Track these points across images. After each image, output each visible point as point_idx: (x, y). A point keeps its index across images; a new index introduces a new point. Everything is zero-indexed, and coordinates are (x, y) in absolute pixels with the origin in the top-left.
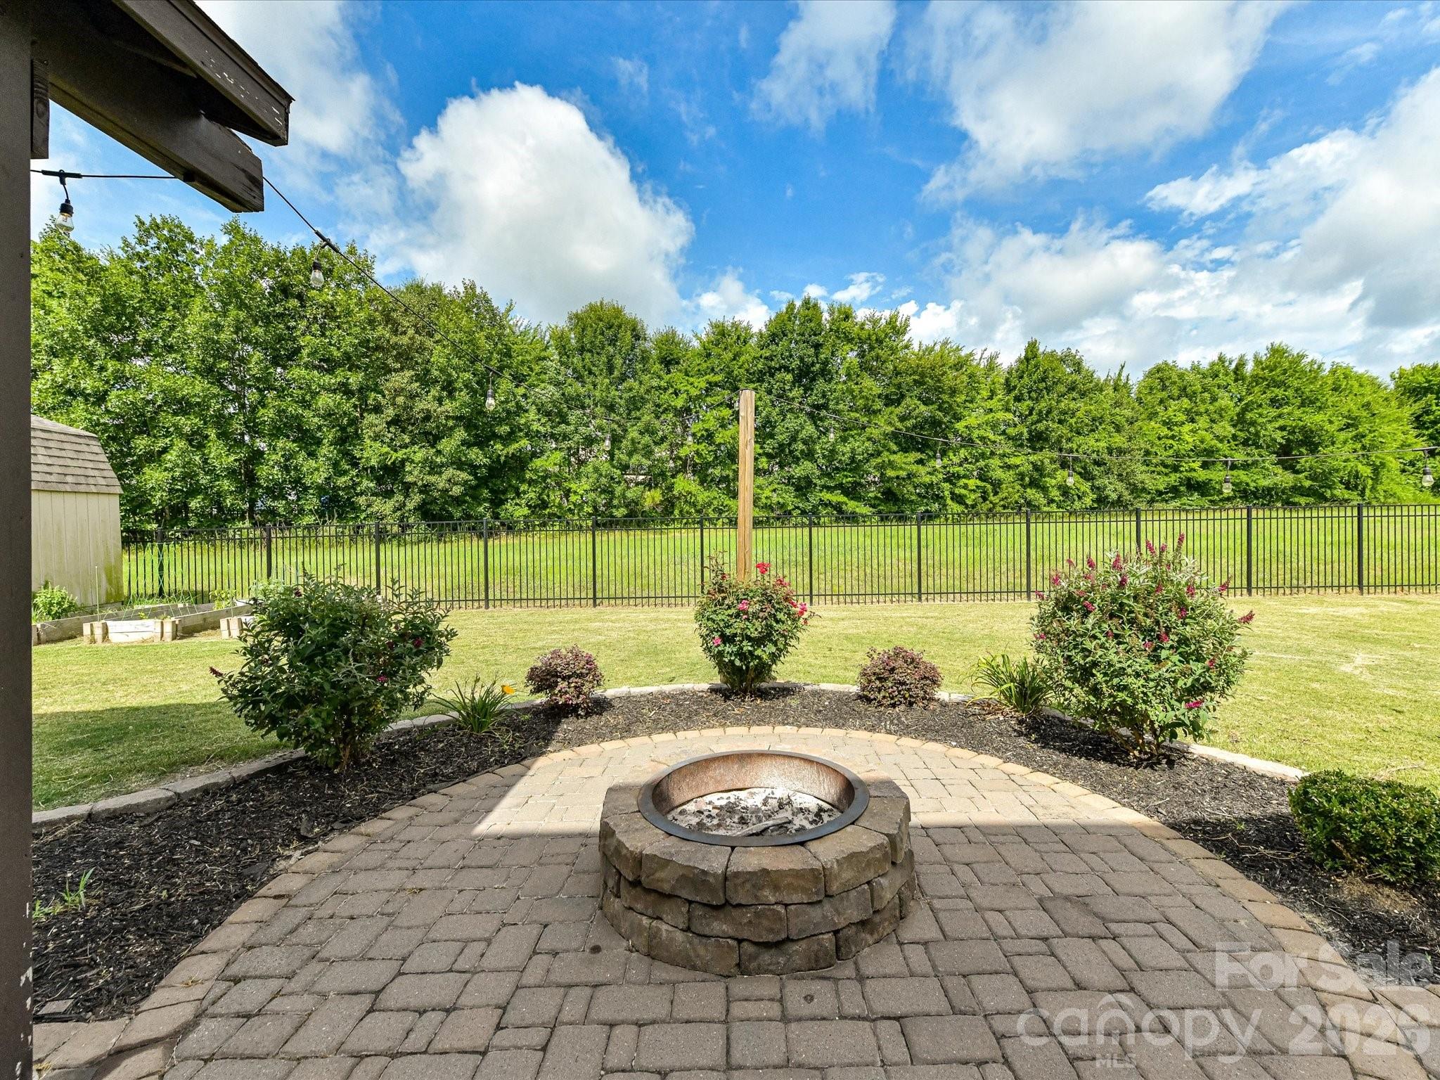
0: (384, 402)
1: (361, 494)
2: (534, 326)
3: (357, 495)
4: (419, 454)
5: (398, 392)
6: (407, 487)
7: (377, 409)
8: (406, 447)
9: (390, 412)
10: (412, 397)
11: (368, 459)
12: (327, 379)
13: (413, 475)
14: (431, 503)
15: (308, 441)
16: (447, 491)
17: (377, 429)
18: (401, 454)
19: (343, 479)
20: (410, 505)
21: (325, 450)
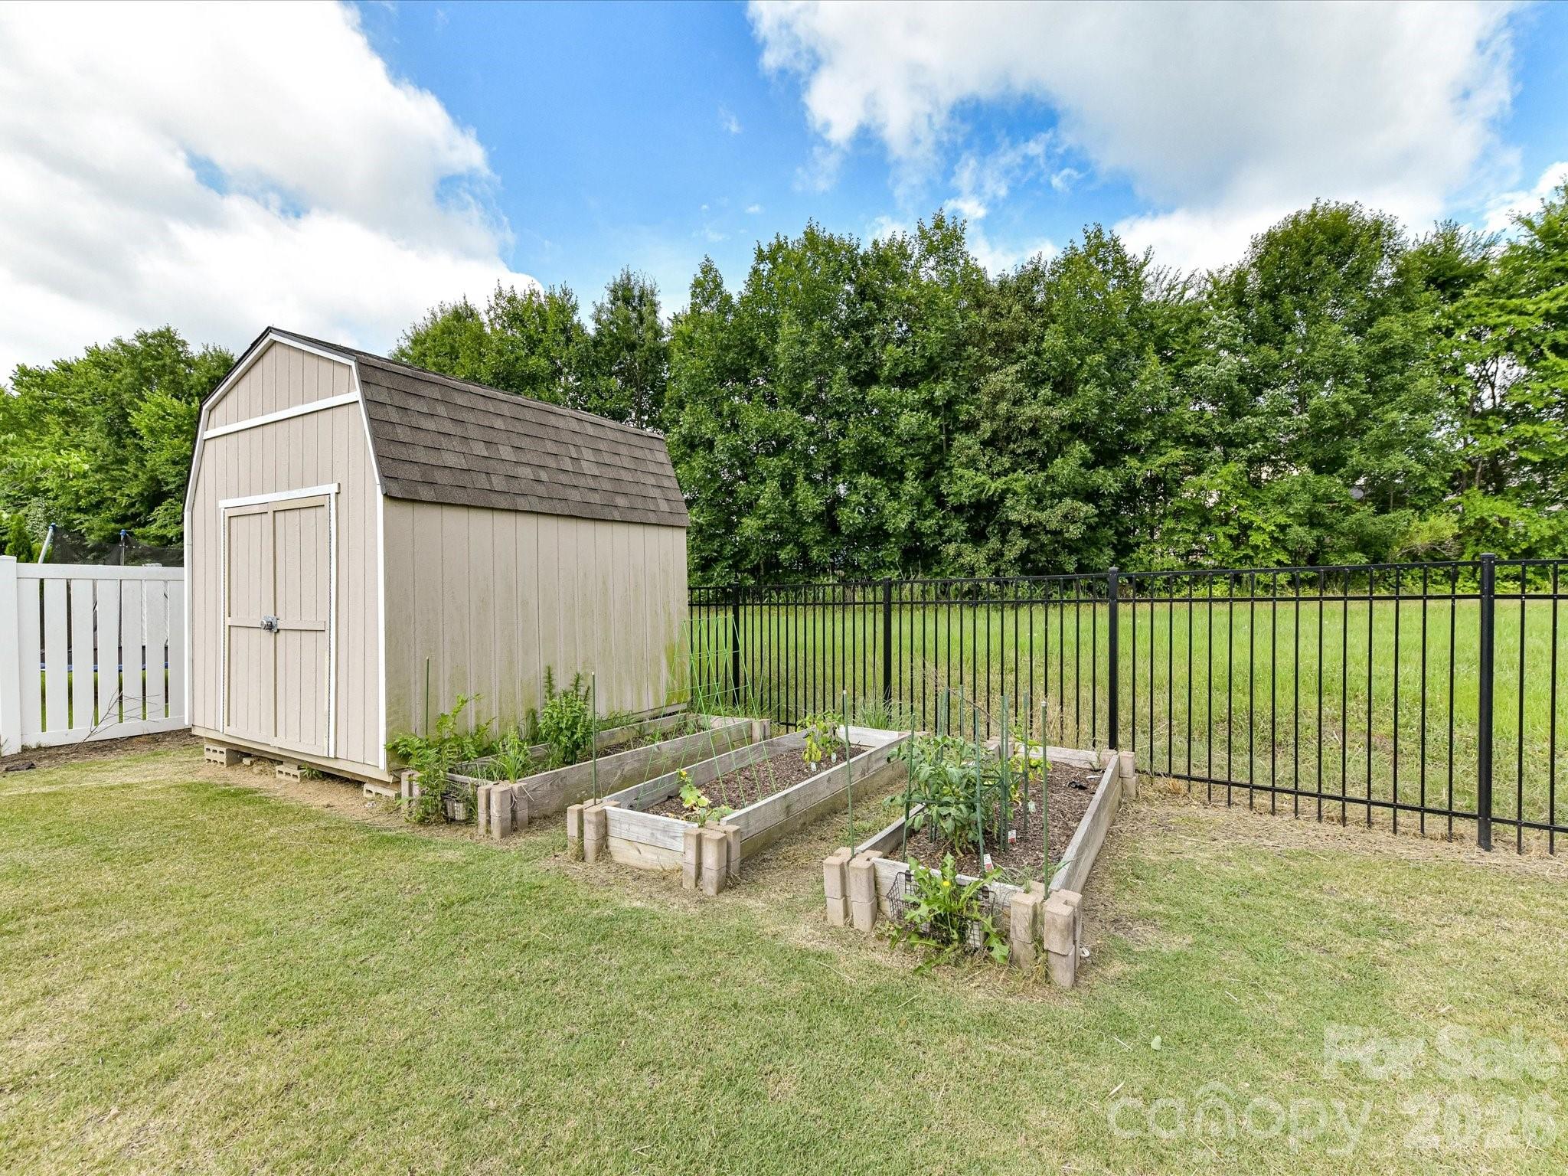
0: (979, 415)
1: (949, 541)
2: (1183, 278)
3: (945, 542)
4: (1021, 480)
5: (998, 397)
6: (1005, 527)
7: (970, 427)
8: (1006, 472)
9: (986, 428)
10: (1017, 402)
11: (958, 494)
12: (911, 396)
13: (1017, 511)
14: (1035, 552)
15: (891, 474)
16: (1061, 532)
17: (971, 452)
18: (998, 484)
19: (928, 523)
20: (1011, 554)
21: (911, 487)
